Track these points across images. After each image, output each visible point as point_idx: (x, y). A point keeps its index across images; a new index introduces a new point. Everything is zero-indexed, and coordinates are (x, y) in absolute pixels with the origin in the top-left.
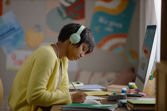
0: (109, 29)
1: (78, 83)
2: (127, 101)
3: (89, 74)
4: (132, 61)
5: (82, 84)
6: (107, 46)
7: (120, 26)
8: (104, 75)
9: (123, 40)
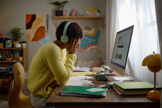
0: (90, 42)
1: (76, 67)
2: (114, 84)
3: (82, 61)
4: (99, 55)
5: (78, 67)
6: (89, 49)
7: (94, 41)
8: (88, 62)
9: (95, 47)
